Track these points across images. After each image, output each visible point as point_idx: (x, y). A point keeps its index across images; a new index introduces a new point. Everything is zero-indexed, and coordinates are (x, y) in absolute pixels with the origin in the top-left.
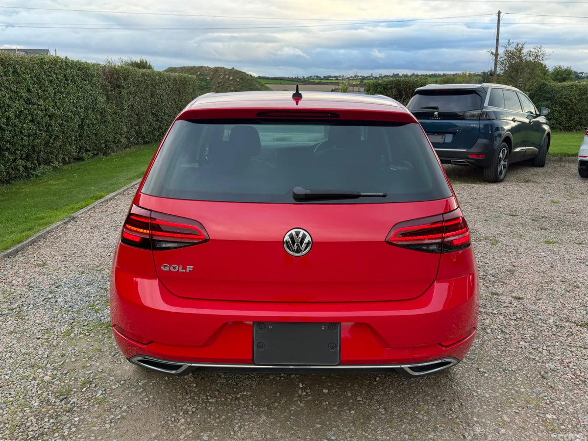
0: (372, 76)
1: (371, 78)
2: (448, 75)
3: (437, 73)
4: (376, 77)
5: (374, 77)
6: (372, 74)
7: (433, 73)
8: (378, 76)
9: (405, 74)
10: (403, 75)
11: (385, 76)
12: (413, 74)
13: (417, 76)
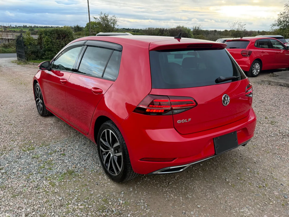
0: (11, 26)
1: (11, 27)
2: (54, 27)
3: (48, 26)
4: (13, 27)
5: (12, 27)
6: (10, 25)
7: (46, 26)
8: (14, 26)
9: (30, 26)
10: (29, 26)
11: (19, 27)
12: (35, 26)
13: (37, 27)
